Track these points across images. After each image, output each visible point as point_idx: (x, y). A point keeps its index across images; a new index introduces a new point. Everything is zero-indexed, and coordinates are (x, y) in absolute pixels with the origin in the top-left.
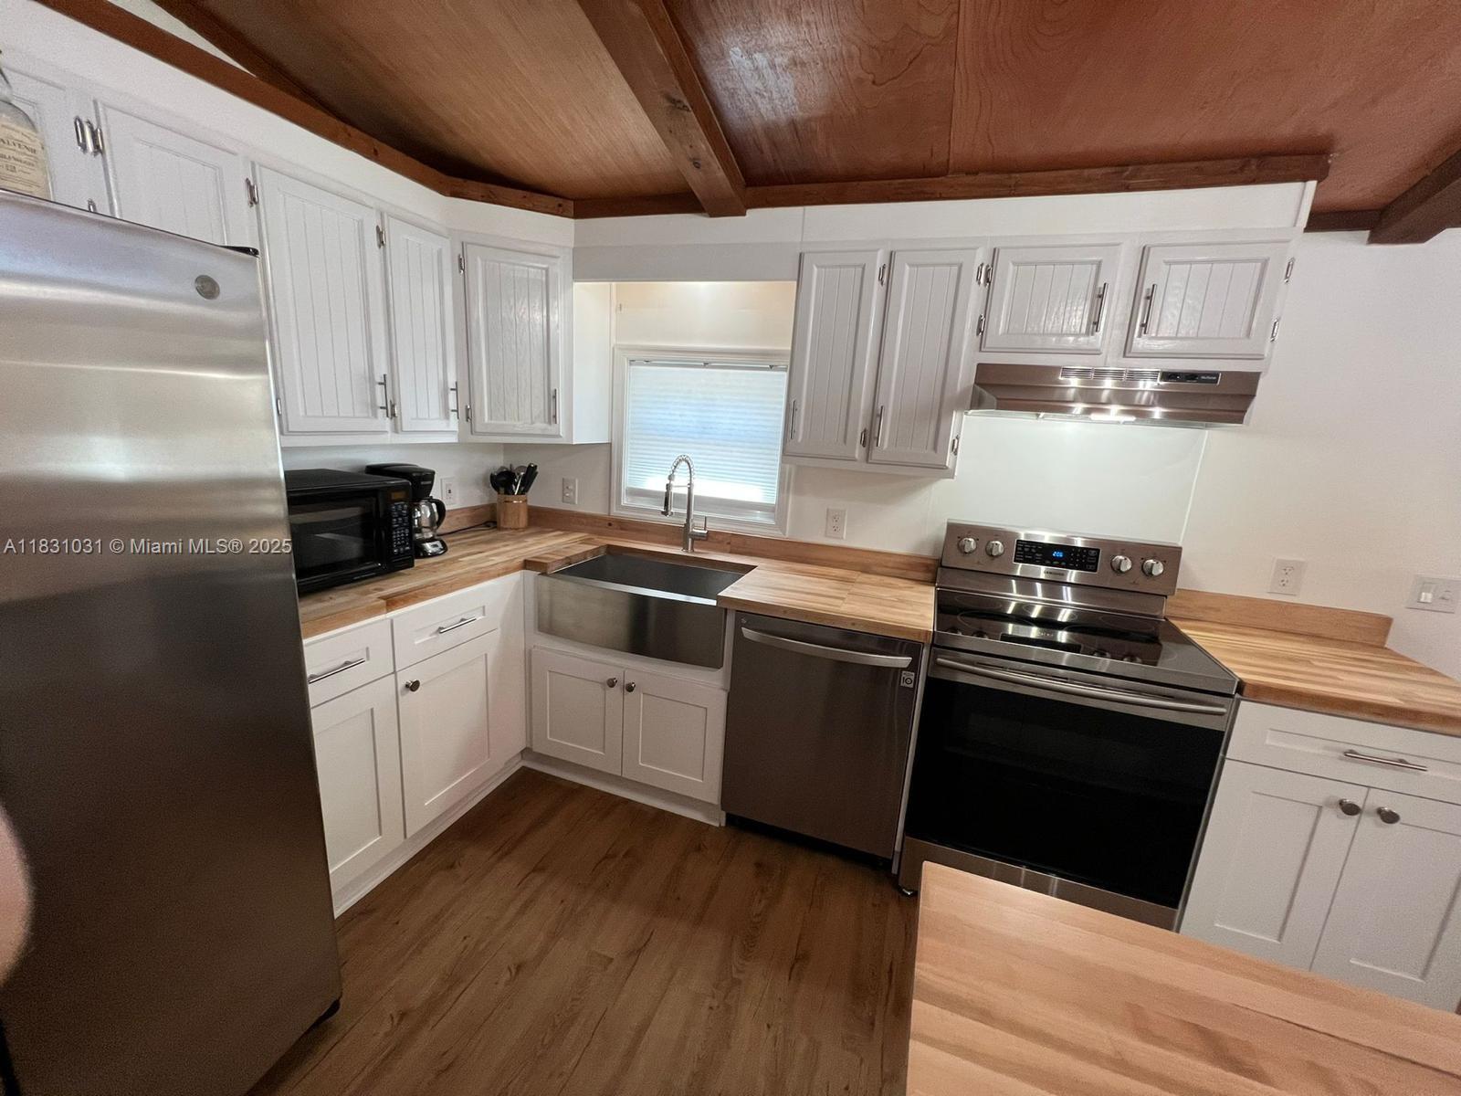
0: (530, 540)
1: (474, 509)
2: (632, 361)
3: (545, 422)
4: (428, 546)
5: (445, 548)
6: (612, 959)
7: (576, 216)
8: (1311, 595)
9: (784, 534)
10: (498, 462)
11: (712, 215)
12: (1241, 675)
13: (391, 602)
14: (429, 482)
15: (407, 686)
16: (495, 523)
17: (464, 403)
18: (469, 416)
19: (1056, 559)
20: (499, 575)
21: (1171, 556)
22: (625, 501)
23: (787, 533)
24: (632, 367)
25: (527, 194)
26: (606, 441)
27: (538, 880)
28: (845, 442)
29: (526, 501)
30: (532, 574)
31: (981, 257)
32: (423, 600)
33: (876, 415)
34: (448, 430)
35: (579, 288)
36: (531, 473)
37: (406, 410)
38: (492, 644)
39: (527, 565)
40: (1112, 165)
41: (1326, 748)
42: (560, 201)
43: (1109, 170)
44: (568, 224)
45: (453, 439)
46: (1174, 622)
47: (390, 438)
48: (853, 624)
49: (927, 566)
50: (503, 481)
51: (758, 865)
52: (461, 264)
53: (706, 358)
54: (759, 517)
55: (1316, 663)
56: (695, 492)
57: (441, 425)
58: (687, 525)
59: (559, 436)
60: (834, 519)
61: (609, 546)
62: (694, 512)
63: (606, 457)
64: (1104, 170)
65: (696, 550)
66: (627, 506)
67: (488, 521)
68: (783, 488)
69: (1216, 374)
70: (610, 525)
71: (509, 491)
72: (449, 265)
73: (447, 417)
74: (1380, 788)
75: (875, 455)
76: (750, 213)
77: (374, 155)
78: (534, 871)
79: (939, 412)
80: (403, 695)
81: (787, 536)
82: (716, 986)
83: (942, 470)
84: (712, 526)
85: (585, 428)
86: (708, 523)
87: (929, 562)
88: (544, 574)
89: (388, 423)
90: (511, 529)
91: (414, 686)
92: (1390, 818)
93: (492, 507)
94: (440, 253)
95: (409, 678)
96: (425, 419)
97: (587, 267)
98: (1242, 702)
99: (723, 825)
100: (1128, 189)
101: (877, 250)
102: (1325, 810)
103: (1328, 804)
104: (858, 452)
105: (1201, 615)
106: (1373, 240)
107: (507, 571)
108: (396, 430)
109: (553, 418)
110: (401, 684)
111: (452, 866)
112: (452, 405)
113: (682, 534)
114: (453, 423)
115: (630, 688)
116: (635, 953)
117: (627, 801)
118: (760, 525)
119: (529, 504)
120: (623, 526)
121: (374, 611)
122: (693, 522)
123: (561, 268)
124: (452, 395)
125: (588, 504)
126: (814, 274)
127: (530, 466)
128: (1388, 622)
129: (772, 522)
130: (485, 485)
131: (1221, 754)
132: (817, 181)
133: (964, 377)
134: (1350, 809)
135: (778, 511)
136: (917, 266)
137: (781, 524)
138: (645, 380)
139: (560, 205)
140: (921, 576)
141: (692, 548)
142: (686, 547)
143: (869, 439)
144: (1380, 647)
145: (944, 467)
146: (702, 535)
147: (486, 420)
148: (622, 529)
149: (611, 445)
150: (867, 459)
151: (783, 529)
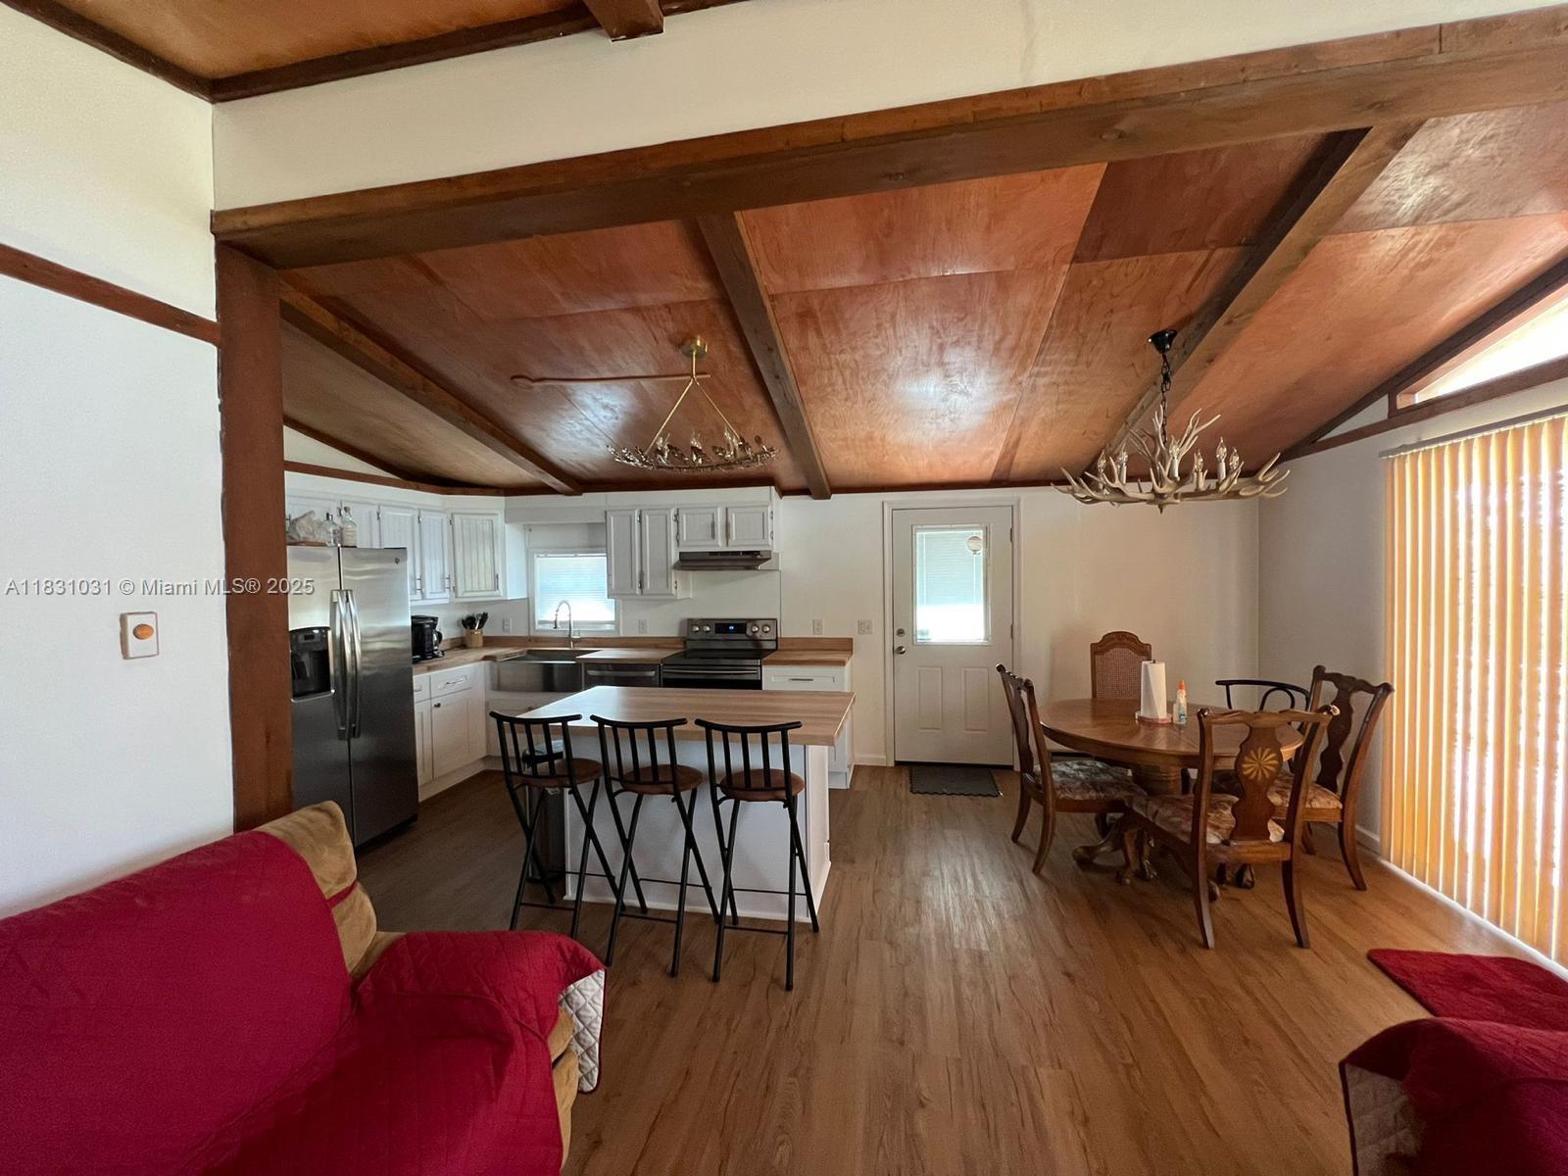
0: (485, 650)
1: (452, 639)
3: (492, 590)
4: (435, 652)
5: (443, 654)
7: (505, 495)
9: (620, 635)
10: (464, 614)
11: (568, 495)
13: (430, 669)
14: (436, 624)
15: (435, 704)
16: (465, 644)
17: (453, 584)
18: (455, 589)
19: (731, 630)
20: (473, 662)
22: (537, 627)
23: (622, 633)
24: (538, 559)
25: (482, 489)
26: (525, 596)
28: (633, 587)
29: (482, 632)
30: (488, 662)
31: (673, 512)
32: (438, 670)
33: (643, 575)
34: (444, 597)
35: (506, 525)
36: (484, 617)
37: (428, 589)
39: (486, 658)
44: (503, 498)
45: (448, 602)
47: (422, 603)
50: (469, 623)
52: (451, 523)
54: (608, 627)
57: (442, 595)
58: (569, 635)
59: (500, 596)
60: (643, 625)
61: (530, 650)
62: (573, 628)
63: (527, 605)
66: (539, 630)
67: (461, 644)
68: (616, 611)
69: (758, 552)
70: (530, 640)
71: (472, 628)
72: (446, 523)
73: (445, 590)
75: (645, 591)
76: (584, 494)
79: (666, 572)
80: (432, 706)
84: (583, 635)
85: (514, 591)
86: (580, 633)
88: (495, 661)
89: (419, 595)
90: (475, 645)
91: (438, 705)
93: (462, 638)
94: (442, 520)
95: (435, 701)
96: (435, 593)
101: (634, 510)
104: (638, 591)
106: (813, 498)
107: (476, 661)
108: (423, 597)
109: (496, 587)
112: (447, 586)
113: (568, 640)
114: (447, 594)
118: (608, 631)
119: (485, 634)
120: (537, 640)
121: (424, 672)
122: (572, 633)
123: (500, 520)
124: (447, 581)
126: (612, 519)
127: (484, 613)
128: (851, 639)
129: (611, 629)
130: (458, 625)
133: (674, 558)
135: (616, 623)
136: (651, 515)
137: (615, 630)
139: (497, 492)
141: (573, 646)
142: (569, 646)
143: (641, 585)
145: (672, 594)
146: (577, 639)
147: (463, 591)
148: (536, 642)
149: (528, 598)
150: (642, 593)
151: (619, 632)
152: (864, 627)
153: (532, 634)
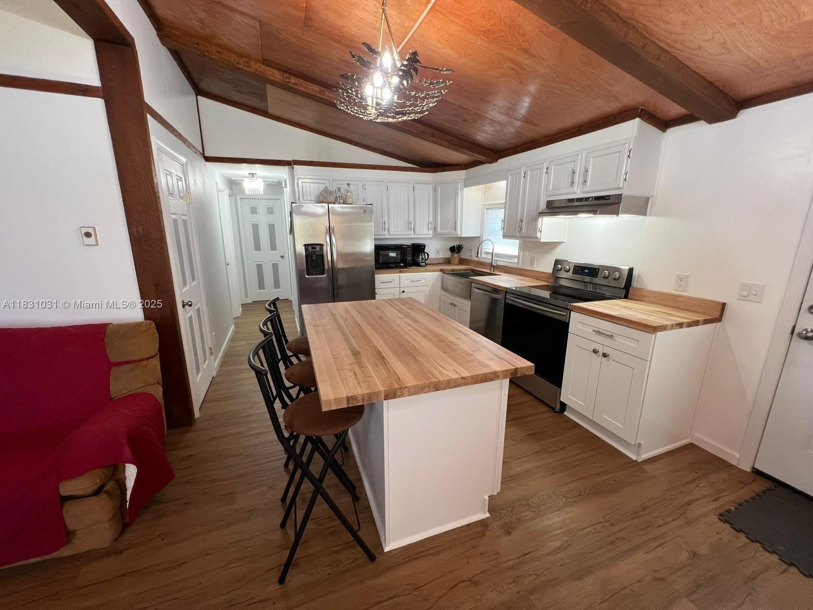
2: (487, 209)
3: (454, 230)
4: (421, 264)
5: (426, 265)
7: (465, 169)
11: (490, 163)
13: (400, 272)
14: (423, 247)
17: (433, 226)
18: (435, 230)
19: (586, 273)
20: (431, 272)
23: (520, 265)
24: (487, 211)
25: (453, 167)
30: (440, 273)
31: (546, 165)
32: (408, 273)
34: (429, 234)
35: (465, 189)
36: (461, 247)
37: (418, 229)
38: (427, 289)
39: (441, 270)
44: (464, 171)
45: (431, 236)
47: (413, 236)
50: (452, 249)
52: (435, 190)
57: (427, 232)
58: (491, 263)
59: (458, 235)
60: (532, 259)
66: (483, 257)
68: (520, 249)
69: (609, 196)
70: (478, 263)
71: (455, 253)
72: (432, 191)
73: (429, 230)
75: (521, 234)
81: (520, 267)
84: (499, 263)
89: (412, 232)
91: (403, 292)
92: (605, 355)
94: (429, 189)
95: (401, 291)
96: (423, 231)
97: (468, 183)
101: (522, 168)
104: (518, 234)
105: (639, 299)
107: (434, 271)
108: (415, 234)
109: (456, 228)
112: (430, 227)
114: (431, 232)
118: (513, 263)
119: (459, 257)
120: (480, 264)
121: (397, 273)
122: (493, 262)
123: (460, 185)
124: (430, 225)
125: (471, 256)
126: (509, 178)
127: (459, 245)
129: (516, 262)
133: (543, 206)
134: (595, 351)
135: (518, 257)
136: (532, 171)
137: (519, 262)
141: (493, 270)
142: (491, 270)
143: (520, 229)
147: (439, 231)
149: (479, 237)
152: (751, 293)
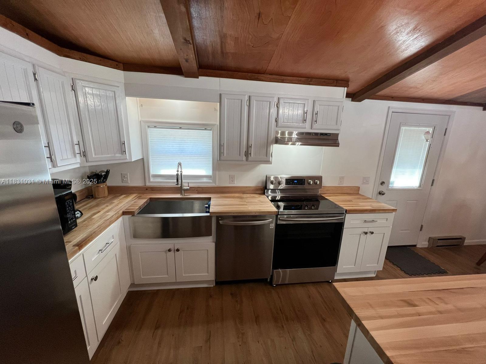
0: (116, 201)
2: (149, 127)
3: (120, 154)
5: (82, 214)
6: (201, 347)
7: (125, 69)
8: (346, 184)
9: (216, 185)
11: (186, 77)
12: (345, 208)
13: (81, 246)
14: (70, 187)
15: (92, 279)
16: (92, 196)
17: (82, 149)
18: (85, 155)
19: (295, 183)
20: (116, 220)
21: (320, 178)
22: (152, 180)
24: (149, 129)
25: (102, 59)
26: (140, 157)
27: (159, 332)
28: (240, 155)
29: (106, 185)
30: (126, 217)
31: (275, 100)
32: (91, 241)
33: (248, 147)
34: (76, 162)
35: (128, 99)
37: (58, 157)
39: (124, 213)
40: (306, 78)
41: (361, 221)
42: (117, 63)
43: (305, 79)
45: (78, 166)
46: (322, 195)
48: (255, 213)
49: (261, 189)
51: (231, 294)
52: (73, 88)
53: (181, 126)
54: (205, 180)
55: (353, 201)
56: (183, 174)
57: (73, 161)
58: (181, 186)
59: (127, 159)
60: (232, 178)
61: (150, 198)
62: (183, 181)
63: (143, 163)
64: (304, 79)
65: (185, 194)
66: (153, 182)
67: (88, 196)
68: (214, 169)
69: (330, 134)
70: (147, 189)
71: (98, 181)
72: (67, 88)
73: (75, 156)
74: (369, 227)
75: (250, 158)
76: (201, 78)
77: (27, 36)
78: (155, 330)
79: (267, 145)
80: (90, 284)
81: (217, 185)
82: (238, 337)
83: (268, 162)
84: (191, 185)
86: (189, 184)
87: (262, 188)
88: (133, 216)
89: (50, 164)
90: (102, 197)
91: (96, 279)
92: (372, 233)
94: (64, 84)
95: (91, 275)
96: (66, 159)
97: (131, 91)
98: (346, 215)
99: (214, 285)
100: (309, 84)
101: (245, 95)
102: (361, 235)
103: (362, 233)
104: (244, 158)
106: (352, 101)
107: (118, 218)
108: (54, 167)
109: (124, 152)
110: (90, 279)
111: (119, 343)
112: (77, 151)
113: (180, 190)
114: (78, 159)
115: (178, 250)
116: (208, 340)
117: (178, 289)
118: (206, 183)
122: (184, 184)
123: (120, 91)
124: (76, 147)
125: (135, 181)
126: (225, 101)
127: (107, 171)
128: (359, 187)
129: (211, 181)
131: (343, 227)
132: (224, 70)
133: (273, 135)
134: (366, 233)
135: (213, 177)
136: (258, 101)
137: (215, 181)
138: (154, 134)
139: (117, 65)
140: (260, 192)
141: (184, 194)
142: (181, 194)
143: (247, 154)
144: (358, 194)
145: (269, 161)
146: (187, 189)
147: (94, 156)
148: (152, 190)
149: (143, 159)
150: (247, 160)
151: (215, 183)
152: (366, 180)
153: (148, 184)
